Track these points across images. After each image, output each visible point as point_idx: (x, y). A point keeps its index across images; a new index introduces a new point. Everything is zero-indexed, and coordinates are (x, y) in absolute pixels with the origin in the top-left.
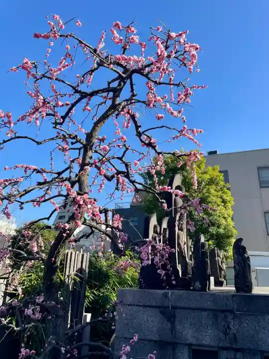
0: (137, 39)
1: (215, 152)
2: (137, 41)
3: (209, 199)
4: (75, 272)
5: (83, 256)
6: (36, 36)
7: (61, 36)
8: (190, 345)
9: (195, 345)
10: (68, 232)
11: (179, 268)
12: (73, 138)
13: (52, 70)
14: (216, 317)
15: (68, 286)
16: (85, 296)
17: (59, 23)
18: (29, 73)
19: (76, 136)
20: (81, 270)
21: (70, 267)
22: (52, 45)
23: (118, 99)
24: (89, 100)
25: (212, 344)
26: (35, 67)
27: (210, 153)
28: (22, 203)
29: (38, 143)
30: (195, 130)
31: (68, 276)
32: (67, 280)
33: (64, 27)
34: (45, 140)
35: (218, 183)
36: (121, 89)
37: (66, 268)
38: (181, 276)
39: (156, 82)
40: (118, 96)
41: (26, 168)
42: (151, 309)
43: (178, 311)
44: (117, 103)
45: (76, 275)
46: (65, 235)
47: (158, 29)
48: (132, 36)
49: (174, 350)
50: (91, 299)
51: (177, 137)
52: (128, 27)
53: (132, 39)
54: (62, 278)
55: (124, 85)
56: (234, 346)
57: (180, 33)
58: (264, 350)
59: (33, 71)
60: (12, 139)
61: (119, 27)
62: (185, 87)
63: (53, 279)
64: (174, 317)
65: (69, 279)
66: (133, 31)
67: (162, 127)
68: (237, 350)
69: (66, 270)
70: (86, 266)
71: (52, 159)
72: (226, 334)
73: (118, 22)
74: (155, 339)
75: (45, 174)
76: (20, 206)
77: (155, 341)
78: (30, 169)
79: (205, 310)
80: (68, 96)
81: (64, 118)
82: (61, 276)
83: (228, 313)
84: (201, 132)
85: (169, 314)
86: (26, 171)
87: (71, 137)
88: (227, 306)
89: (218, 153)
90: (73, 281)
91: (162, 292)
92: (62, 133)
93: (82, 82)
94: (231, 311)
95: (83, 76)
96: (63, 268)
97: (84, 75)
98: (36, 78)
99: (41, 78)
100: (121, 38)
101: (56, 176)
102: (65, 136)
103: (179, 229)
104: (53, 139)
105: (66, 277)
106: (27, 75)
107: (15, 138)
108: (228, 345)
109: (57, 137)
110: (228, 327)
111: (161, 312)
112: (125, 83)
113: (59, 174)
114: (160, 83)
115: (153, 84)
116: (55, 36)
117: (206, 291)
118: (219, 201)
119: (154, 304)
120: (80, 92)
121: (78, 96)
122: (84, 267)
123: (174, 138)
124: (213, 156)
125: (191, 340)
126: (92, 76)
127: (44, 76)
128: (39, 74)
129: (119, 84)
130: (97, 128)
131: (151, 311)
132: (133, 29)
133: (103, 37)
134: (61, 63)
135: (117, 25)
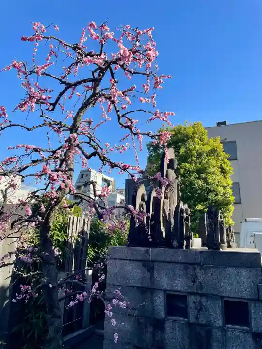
0: (110, 35)
1: (224, 123)
2: (111, 37)
3: (209, 170)
4: (77, 234)
5: (84, 220)
6: (24, 39)
7: (44, 38)
8: (165, 291)
9: (169, 291)
10: (56, 200)
11: (163, 230)
12: (58, 124)
13: (38, 68)
14: (186, 269)
15: (71, 244)
16: (88, 254)
17: (42, 28)
18: (20, 71)
19: (61, 122)
20: (83, 232)
21: (72, 230)
22: (38, 45)
23: (98, 88)
24: (74, 89)
25: (182, 289)
26: (24, 66)
27: (219, 124)
28: (23, 177)
29: (28, 130)
30: (167, 113)
31: (71, 237)
32: (70, 240)
33: (45, 31)
34: (34, 127)
35: (218, 155)
36: (101, 79)
37: (69, 230)
38: (164, 237)
39: (131, 72)
40: (98, 85)
41: (27, 148)
42: (135, 262)
43: (155, 264)
44: (97, 91)
45: (78, 236)
46: (53, 202)
47: (127, 28)
48: (107, 33)
49: (152, 294)
50: (92, 256)
51: (154, 119)
52: (102, 26)
53: (107, 35)
54: (66, 238)
55: (103, 76)
56: (200, 292)
57: (147, 29)
58: (224, 295)
59: (23, 69)
60: (8, 126)
61: (94, 27)
62: (155, 76)
63: (47, 236)
64: (153, 268)
65: (71, 239)
66: (107, 30)
67: (140, 110)
68: (202, 295)
69: (69, 231)
70: (87, 229)
71: (48, 139)
72: (194, 282)
73: (93, 22)
74: (137, 285)
75: (41, 153)
76: (22, 179)
77: (138, 288)
78: (29, 149)
79: (178, 263)
80: (48, 91)
81: (54, 105)
82: (65, 236)
83: (196, 266)
84: (172, 114)
85: (149, 266)
86: (26, 150)
87: (56, 123)
88: (195, 260)
89: (227, 124)
90: (75, 241)
91: (143, 249)
92: (48, 121)
93: (69, 73)
94: (199, 264)
95: (70, 68)
96: (66, 230)
97: (70, 66)
98: (26, 74)
99: (30, 74)
100: (98, 35)
101: (52, 153)
102: (50, 123)
103: (165, 198)
104: (40, 126)
105: (69, 237)
106: (18, 73)
107: (10, 126)
108: (196, 291)
109: (44, 123)
110: (196, 276)
111: (143, 265)
112: (104, 74)
113: (54, 152)
114: (134, 73)
115: (129, 74)
116: (39, 39)
117: (183, 248)
118: (218, 171)
119: (138, 259)
120: (65, 83)
121: (64, 86)
122: (86, 229)
123: (151, 120)
124: (222, 126)
125: (166, 287)
126: (78, 67)
127: (32, 72)
128: (28, 71)
129: (99, 75)
130: (80, 114)
131: (134, 264)
132: (106, 27)
133: (83, 34)
134: (47, 59)
135: (92, 25)
